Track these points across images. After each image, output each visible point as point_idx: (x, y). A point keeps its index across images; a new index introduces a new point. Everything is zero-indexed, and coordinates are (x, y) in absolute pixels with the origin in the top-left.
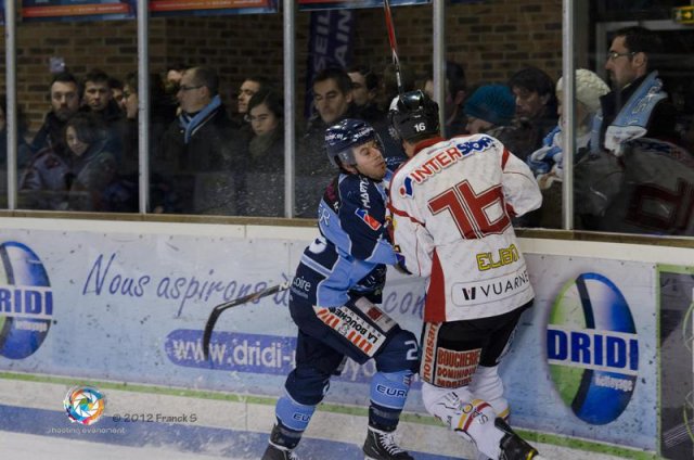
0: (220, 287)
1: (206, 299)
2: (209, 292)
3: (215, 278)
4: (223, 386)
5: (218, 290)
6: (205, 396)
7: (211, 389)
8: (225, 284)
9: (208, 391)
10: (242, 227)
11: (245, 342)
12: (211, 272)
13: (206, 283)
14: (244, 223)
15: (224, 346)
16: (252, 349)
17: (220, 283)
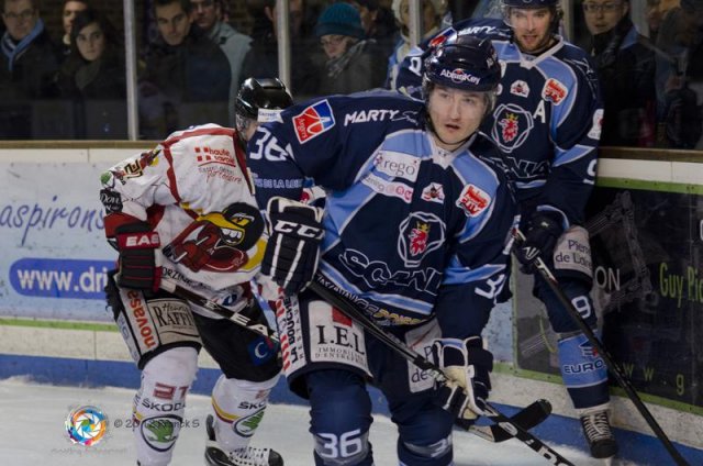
0: (64, 213)
1: (50, 226)
2: (54, 218)
3: (59, 205)
4: (70, 314)
5: (62, 216)
6: (52, 325)
7: (58, 318)
8: (69, 210)
9: (55, 320)
10: (85, 151)
11: (92, 269)
12: (55, 198)
13: (50, 210)
14: (87, 147)
15: (70, 274)
16: (99, 276)
17: (64, 209)
